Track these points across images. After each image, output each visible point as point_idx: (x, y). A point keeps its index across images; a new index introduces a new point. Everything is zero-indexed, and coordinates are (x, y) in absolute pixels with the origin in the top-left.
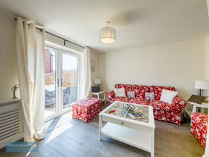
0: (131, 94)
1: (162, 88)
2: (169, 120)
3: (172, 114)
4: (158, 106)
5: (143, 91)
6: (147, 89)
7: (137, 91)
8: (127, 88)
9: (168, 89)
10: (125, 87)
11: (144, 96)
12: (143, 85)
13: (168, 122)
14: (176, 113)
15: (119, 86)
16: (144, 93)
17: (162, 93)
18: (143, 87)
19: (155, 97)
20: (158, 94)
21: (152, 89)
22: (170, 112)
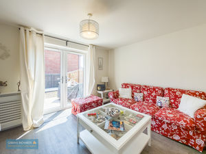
0: (139, 96)
1: (183, 92)
2: (184, 141)
3: (191, 133)
4: (167, 117)
5: (154, 94)
6: (160, 92)
7: (146, 93)
8: (135, 88)
9: (194, 94)
10: (132, 87)
11: (154, 101)
12: (155, 86)
13: (183, 144)
14: (198, 134)
15: (126, 86)
16: (155, 97)
17: (182, 100)
18: (154, 89)
19: (171, 104)
20: (175, 100)
21: (166, 92)
22: (187, 129)
